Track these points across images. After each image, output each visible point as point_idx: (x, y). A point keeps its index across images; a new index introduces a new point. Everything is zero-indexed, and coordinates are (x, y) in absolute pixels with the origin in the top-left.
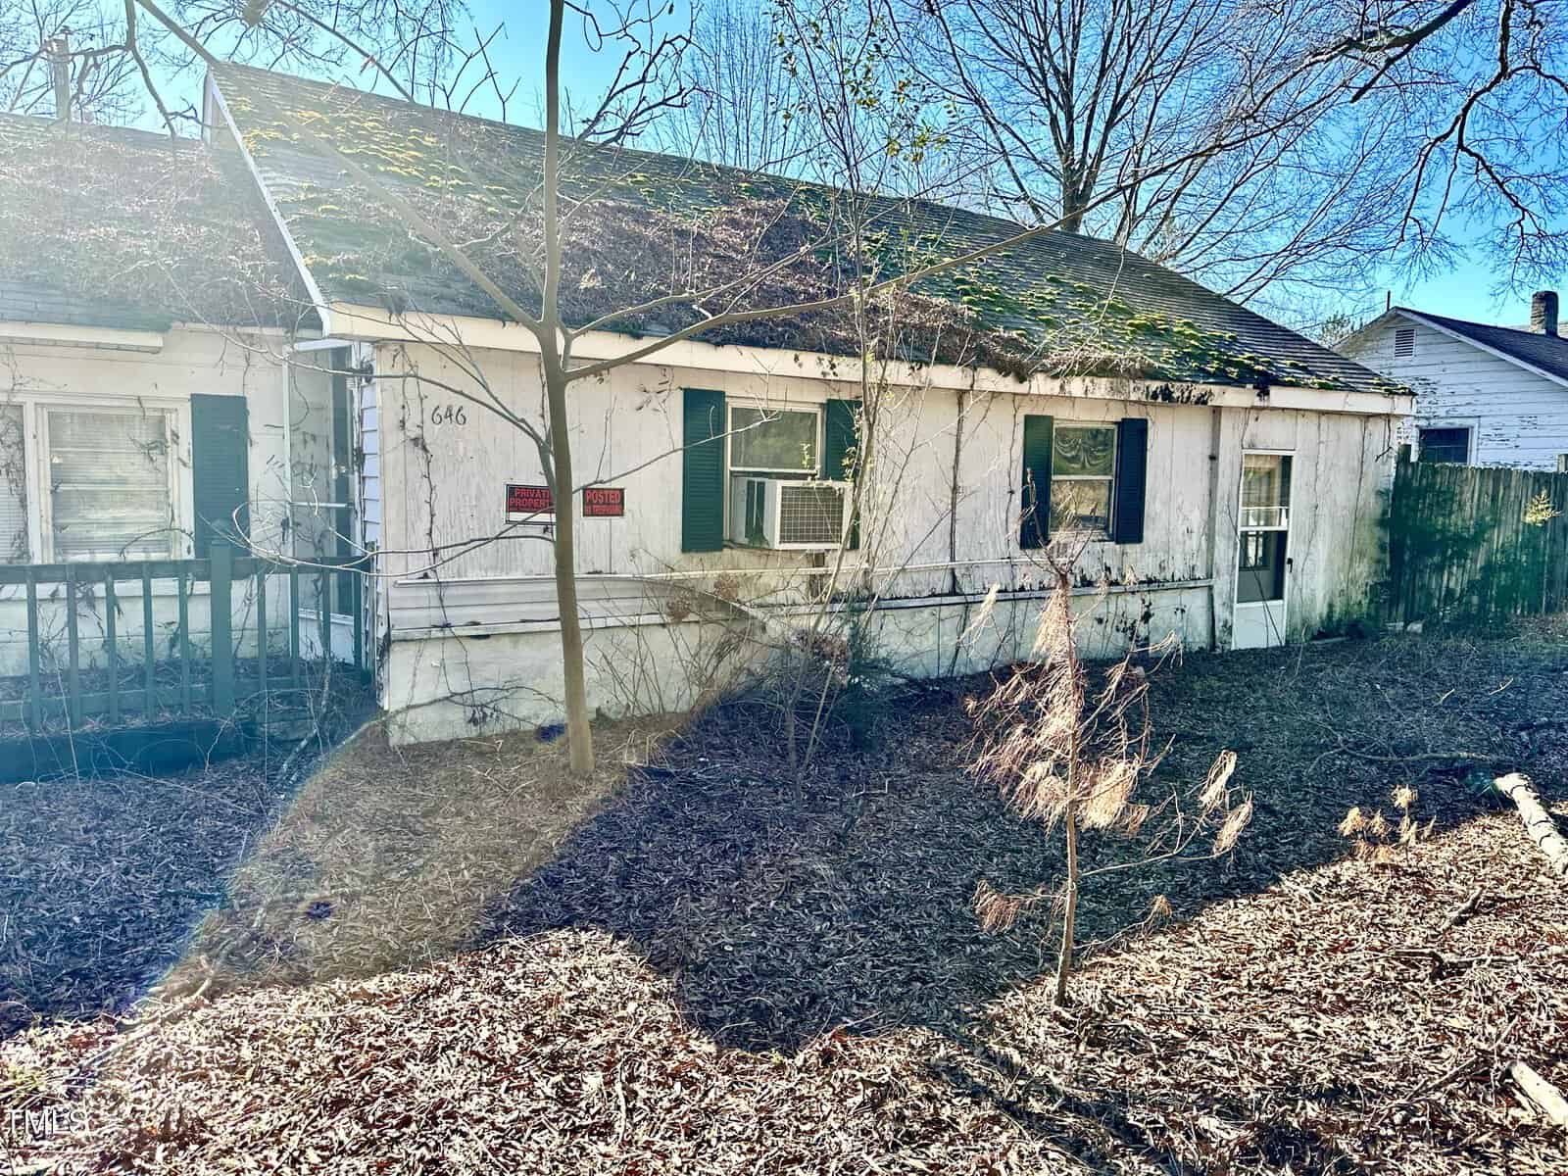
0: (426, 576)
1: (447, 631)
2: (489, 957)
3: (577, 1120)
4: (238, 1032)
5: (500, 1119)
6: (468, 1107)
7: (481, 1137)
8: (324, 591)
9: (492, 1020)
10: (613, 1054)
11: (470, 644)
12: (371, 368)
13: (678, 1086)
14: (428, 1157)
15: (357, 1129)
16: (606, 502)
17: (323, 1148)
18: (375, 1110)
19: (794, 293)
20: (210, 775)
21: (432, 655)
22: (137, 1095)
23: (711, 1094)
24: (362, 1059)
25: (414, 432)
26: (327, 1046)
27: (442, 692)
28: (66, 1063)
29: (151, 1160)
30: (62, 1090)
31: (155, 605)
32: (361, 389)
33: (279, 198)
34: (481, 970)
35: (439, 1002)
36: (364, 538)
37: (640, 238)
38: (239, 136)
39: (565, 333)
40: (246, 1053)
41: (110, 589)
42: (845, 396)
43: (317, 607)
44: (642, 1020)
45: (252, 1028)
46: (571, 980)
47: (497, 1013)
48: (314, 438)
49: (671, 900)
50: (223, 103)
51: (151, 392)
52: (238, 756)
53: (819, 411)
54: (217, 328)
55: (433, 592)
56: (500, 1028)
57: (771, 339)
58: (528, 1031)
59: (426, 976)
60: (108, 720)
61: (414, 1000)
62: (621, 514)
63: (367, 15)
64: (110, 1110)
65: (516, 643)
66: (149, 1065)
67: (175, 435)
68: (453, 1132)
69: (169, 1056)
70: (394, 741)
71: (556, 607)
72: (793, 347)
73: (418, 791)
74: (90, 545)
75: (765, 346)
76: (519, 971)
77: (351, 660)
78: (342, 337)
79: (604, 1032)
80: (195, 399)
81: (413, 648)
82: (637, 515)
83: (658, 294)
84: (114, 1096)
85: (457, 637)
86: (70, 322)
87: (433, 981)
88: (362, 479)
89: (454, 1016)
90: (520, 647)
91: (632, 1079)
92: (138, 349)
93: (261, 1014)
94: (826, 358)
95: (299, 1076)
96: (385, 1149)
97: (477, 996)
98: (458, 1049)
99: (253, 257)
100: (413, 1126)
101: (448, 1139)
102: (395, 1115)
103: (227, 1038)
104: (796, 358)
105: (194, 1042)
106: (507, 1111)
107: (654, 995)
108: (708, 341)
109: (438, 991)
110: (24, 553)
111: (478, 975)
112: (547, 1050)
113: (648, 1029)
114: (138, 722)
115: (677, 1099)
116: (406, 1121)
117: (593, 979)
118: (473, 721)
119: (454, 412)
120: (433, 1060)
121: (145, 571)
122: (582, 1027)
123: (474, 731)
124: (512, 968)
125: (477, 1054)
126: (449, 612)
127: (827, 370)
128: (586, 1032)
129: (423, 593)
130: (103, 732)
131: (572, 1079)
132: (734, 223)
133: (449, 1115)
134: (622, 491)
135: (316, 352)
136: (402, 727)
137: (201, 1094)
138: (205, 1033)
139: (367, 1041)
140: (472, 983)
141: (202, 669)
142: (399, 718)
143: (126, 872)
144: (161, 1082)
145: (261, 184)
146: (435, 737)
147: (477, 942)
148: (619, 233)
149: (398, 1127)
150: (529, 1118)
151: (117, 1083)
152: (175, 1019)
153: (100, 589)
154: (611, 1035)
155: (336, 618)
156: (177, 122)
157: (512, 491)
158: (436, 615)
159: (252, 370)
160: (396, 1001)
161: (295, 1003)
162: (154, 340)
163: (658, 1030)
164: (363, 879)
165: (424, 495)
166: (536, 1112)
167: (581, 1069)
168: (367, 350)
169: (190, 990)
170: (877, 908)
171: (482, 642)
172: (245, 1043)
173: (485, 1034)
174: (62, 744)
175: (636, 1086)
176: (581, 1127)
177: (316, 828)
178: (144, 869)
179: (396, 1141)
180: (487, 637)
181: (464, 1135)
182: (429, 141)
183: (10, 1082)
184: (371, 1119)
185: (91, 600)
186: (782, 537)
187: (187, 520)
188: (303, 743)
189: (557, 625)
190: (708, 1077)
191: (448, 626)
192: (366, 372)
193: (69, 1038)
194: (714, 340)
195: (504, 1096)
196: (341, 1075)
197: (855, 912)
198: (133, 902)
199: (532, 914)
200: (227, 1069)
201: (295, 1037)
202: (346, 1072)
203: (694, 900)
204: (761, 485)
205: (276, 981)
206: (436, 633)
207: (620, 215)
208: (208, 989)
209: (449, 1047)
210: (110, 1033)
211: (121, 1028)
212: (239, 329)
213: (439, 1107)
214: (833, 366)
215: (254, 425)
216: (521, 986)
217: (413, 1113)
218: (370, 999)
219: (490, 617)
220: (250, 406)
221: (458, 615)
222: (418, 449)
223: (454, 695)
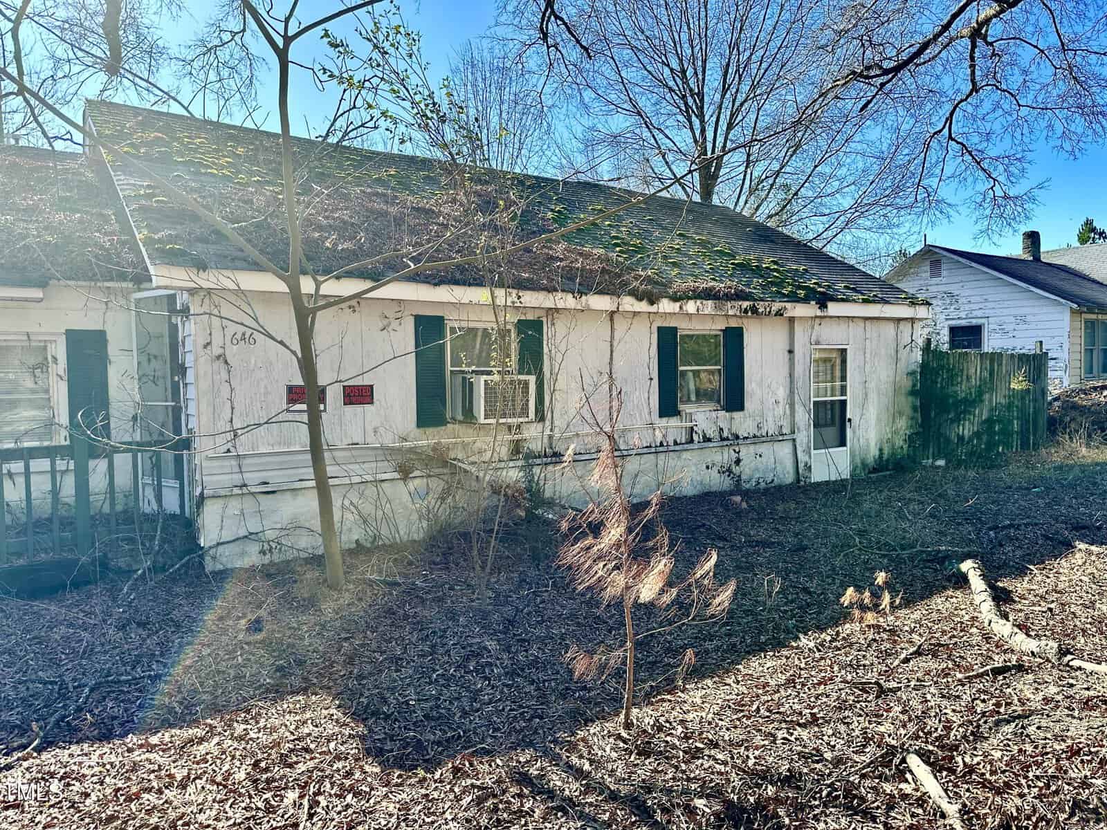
0: (229, 451)
1: (245, 490)
2: (243, 715)
3: (275, 823)
4: (52, 775)
5: (221, 824)
8: (157, 464)
9: (233, 757)
10: (310, 777)
11: (261, 498)
12: (188, 309)
13: (350, 796)
16: (360, 395)
18: (135, 823)
21: (234, 506)
23: (372, 801)
24: (135, 789)
25: (217, 351)
26: (114, 781)
27: (242, 533)
31: (33, 478)
32: (183, 322)
33: (126, 193)
34: (235, 725)
35: (201, 747)
36: (187, 426)
37: (387, 213)
42: (530, 317)
43: (153, 475)
44: (335, 753)
45: (63, 771)
46: (296, 728)
47: (238, 753)
48: (156, 357)
49: (381, 671)
51: (36, 329)
53: (512, 328)
54: (84, 283)
55: (234, 463)
56: (237, 763)
57: (475, 280)
58: (256, 764)
59: (195, 730)
61: (183, 747)
62: (372, 403)
65: (295, 495)
67: (55, 359)
70: (207, 567)
71: (312, 470)
72: (490, 285)
73: (219, 602)
75: (470, 285)
76: (261, 724)
77: (178, 511)
78: (167, 288)
79: (308, 763)
80: (69, 333)
81: (221, 502)
82: (383, 404)
85: (253, 494)
87: (199, 732)
88: (186, 385)
89: (208, 757)
90: (298, 497)
91: (319, 793)
92: (24, 300)
93: (72, 761)
94: (514, 292)
95: (88, 802)
97: (228, 743)
98: (204, 779)
99: (113, 233)
102: (148, 826)
103: (43, 779)
104: (491, 292)
107: (351, 737)
108: (428, 283)
109: (201, 740)
111: (233, 728)
112: (266, 776)
113: (339, 759)
115: (346, 806)
117: (311, 727)
118: (262, 552)
119: (248, 336)
120: (185, 787)
121: (27, 454)
122: (294, 759)
123: (262, 559)
124: (258, 723)
125: (216, 781)
126: (246, 475)
127: (516, 300)
128: (297, 763)
129: (226, 463)
131: (278, 796)
133: (186, 824)
134: (372, 386)
135: (155, 298)
136: (213, 557)
140: (227, 734)
141: (67, 523)
142: (211, 552)
145: (117, 183)
146: (237, 564)
148: (372, 211)
150: (241, 823)
154: (313, 764)
155: (166, 482)
157: (290, 389)
158: (237, 478)
159: (108, 314)
160: (169, 748)
161: (98, 753)
162: (36, 293)
163: (347, 759)
165: (227, 394)
166: (248, 818)
167: (286, 788)
168: (185, 295)
169: (25, 747)
170: (523, 670)
171: (270, 496)
173: (226, 768)
175: (321, 798)
180: (273, 492)
182: (240, 150)
186: (485, 415)
187: (64, 419)
188: (140, 572)
189: (313, 483)
190: (372, 789)
191: (245, 485)
192: (185, 311)
194: (434, 281)
195: (228, 809)
196: (118, 800)
197: (507, 673)
199: (281, 685)
201: (92, 776)
202: (122, 798)
203: (397, 671)
204: (471, 381)
205: (88, 738)
206: (236, 491)
208: (37, 746)
209: (199, 777)
212: (99, 284)
213: (180, 818)
214: (519, 297)
215: (112, 350)
216: (261, 734)
218: (152, 748)
219: (277, 478)
220: (108, 337)
221: (252, 478)
222: (220, 363)
223: (251, 534)
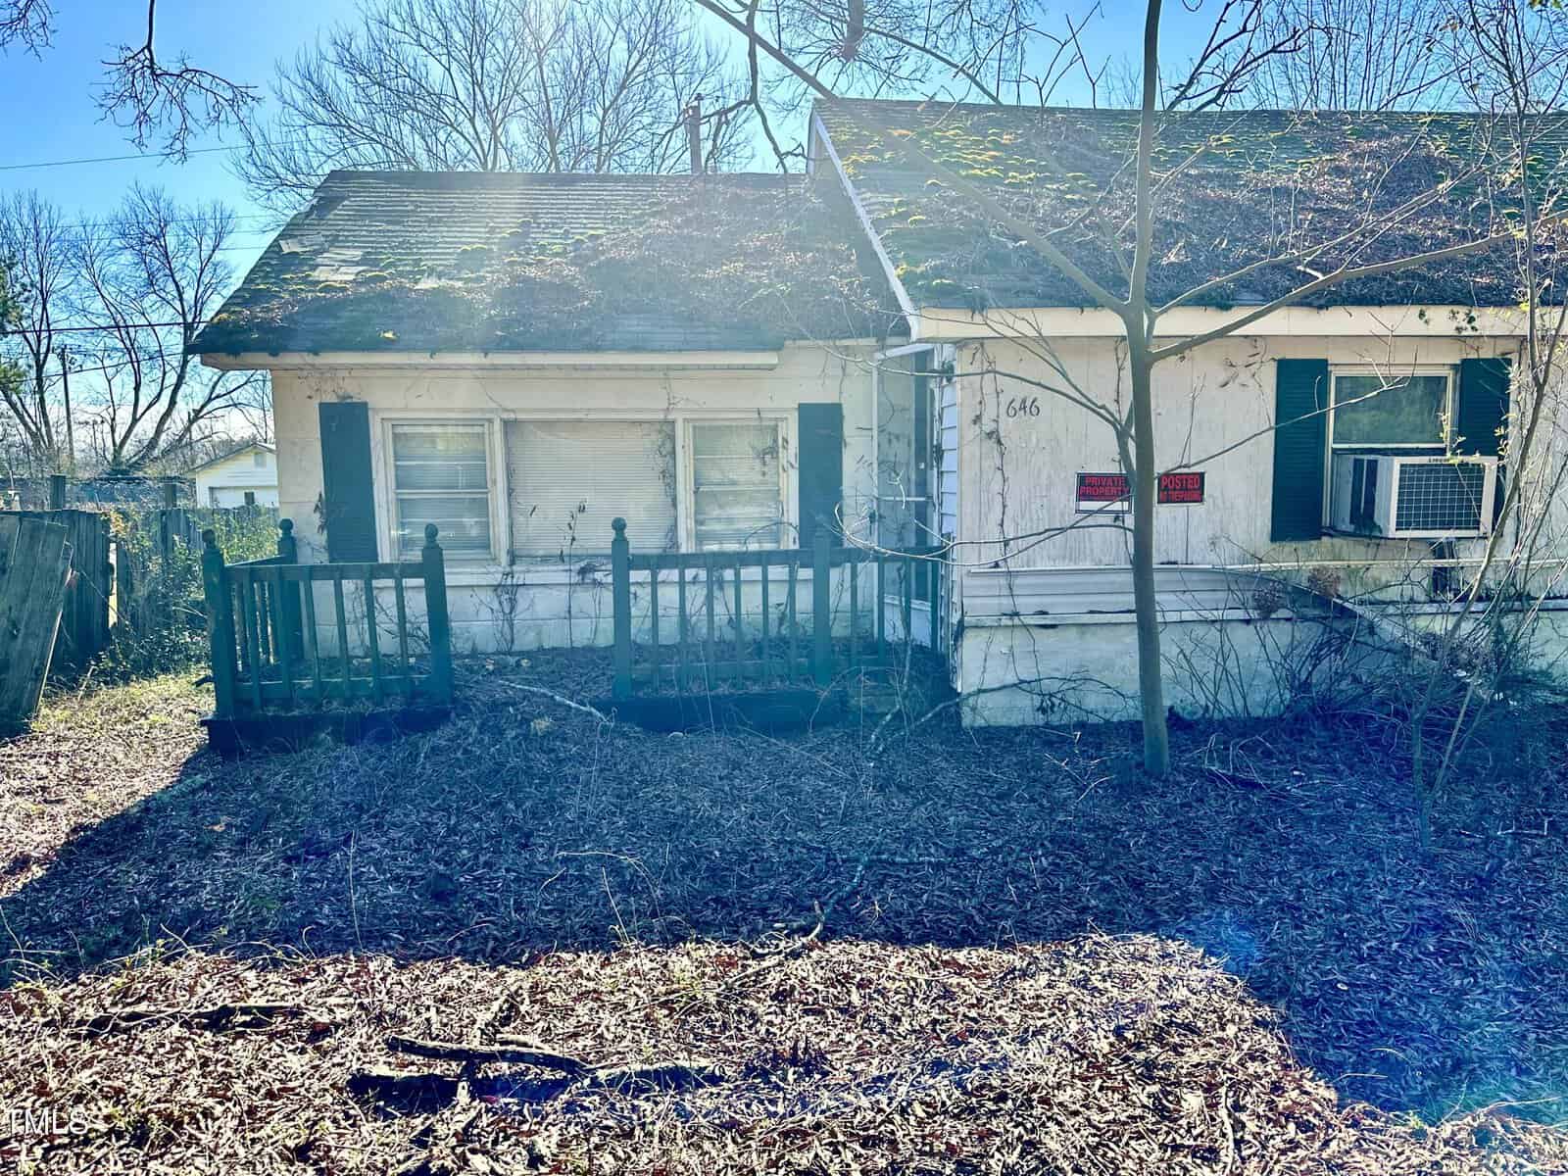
0: (997, 565)
1: (1016, 621)
2: (1073, 949)
3: (1178, 1138)
4: (847, 977)
5: (1096, 1117)
6: (1062, 1096)
7: (1078, 1131)
8: (906, 578)
9: (1080, 1014)
10: (1214, 1076)
11: (1037, 633)
12: (952, 368)
13: (1292, 1127)
14: (1026, 1138)
15: (957, 1093)
16: (1186, 487)
17: (929, 1105)
18: (973, 1079)
19: (1416, 239)
20: (813, 739)
21: (1001, 642)
22: (769, 1017)
23: (1333, 1145)
24: (958, 1027)
25: (988, 426)
26: (925, 1008)
27: (1011, 679)
28: (715, 978)
29: (784, 1079)
30: (713, 1000)
31: (771, 587)
32: (942, 388)
33: (875, 216)
34: (1066, 962)
35: (1026, 985)
36: (940, 529)
38: (838, 163)
39: (1149, 312)
40: (855, 998)
41: (737, 574)
42: (1487, 353)
43: (900, 594)
44: (1245, 1046)
45: (859, 976)
46: (1161, 988)
47: (1086, 1008)
48: (897, 437)
50: (826, 136)
51: (769, 404)
52: (833, 725)
53: (1450, 374)
54: (821, 343)
55: (1003, 581)
56: (1089, 1024)
57: (1388, 294)
58: (1119, 1032)
59: (1011, 956)
60: (734, 685)
61: (1002, 979)
62: (1200, 500)
63: (942, 32)
64: (750, 1027)
65: (1083, 633)
66: (778, 993)
67: (785, 441)
68: (1049, 1118)
69: (793, 988)
70: (966, 721)
71: (1132, 598)
72: (1419, 301)
73: (991, 772)
74: (719, 538)
75: (1381, 304)
76: (1104, 968)
77: (927, 643)
78: (927, 341)
79: (1202, 1051)
80: (802, 408)
81: (985, 634)
82: (1219, 502)
83: (1249, 260)
84: (753, 1015)
85: (1026, 626)
86: (709, 348)
87: (1018, 963)
88: (941, 474)
89: (1042, 1001)
90: (1088, 636)
91: (1238, 1107)
92: (759, 368)
93: (866, 964)
94: (1462, 311)
95: (901, 1030)
96: (984, 1119)
97: (1063, 987)
98: (1048, 1036)
99: (850, 275)
100: (1010, 1102)
101: (1043, 1125)
102: (992, 1088)
103: (838, 981)
104: (1422, 315)
105: (812, 979)
106: (1102, 1110)
107: (1256, 1022)
108: (1310, 305)
109: (1025, 974)
110: (675, 544)
111: (1063, 966)
112: (1141, 1056)
113: (1253, 1059)
114: (756, 689)
115: (1291, 1141)
116: (1002, 1097)
117: (1185, 991)
118: (1042, 710)
119: (1028, 404)
120: (1024, 1042)
121: (763, 559)
122: (1177, 1040)
123: (1041, 719)
124: (1098, 965)
125: (1069, 1045)
126: (1018, 601)
127: (1464, 324)
128: (1182, 1047)
129: (995, 581)
130: (732, 694)
131: (1170, 1093)
132: (1340, 171)
133: (1044, 1101)
134: (1202, 475)
135: (902, 357)
136: (974, 709)
137: (820, 1028)
138: (821, 973)
139: (961, 1009)
140: (1057, 971)
141: (806, 645)
142: (971, 701)
143: (752, 818)
144: (788, 1010)
145: (857, 204)
146: (1004, 722)
147: (1059, 931)
148: (1204, 201)
149: (996, 1101)
150: (1125, 1123)
151: (752, 1002)
152: (795, 955)
153: (729, 574)
154: (1211, 1056)
155: (915, 604)
156: (789, 161)
157: (1083, 479)
158: (1006, 604)
159: (846, 382)
160: (984, 976)
161: (894, 960)
162: (770, 358)
163: (1264, 1061)
164: (947, 851)
165: (997, 487)
166: (1132, 1118)
167: (1178, 1084)
168: (948, 349)
169: (806, 931)
171: (1051, 631)
172: (854, 989)
173: (1074, 1027)
174: (702, 701)
175: (1243, 1117)
176: (1183, 1146)
177: (902, 796)
178: (766, 816)
179: (993, 1114)
180: (1053, 626)
181: (1060, 1124)
182: (1006, 139)
183: (675, 986)
184: (969, 1087)
185: (721, 583)
186: (1398, 524)
187: (793, 515)
188: (888, 717)
189: (1133, 618)
190: (1329, 1125)
191: (1017, 614)
192: (947, 372)
193: (718, 955)
194: (1316, 303)
195: (1099, 1095)
196: (938, 1038)
198: (757, 845)
199: (1113, 912)
200: (842, 1011)
201: (897, 993)
202: (944, 1037)
204: (1373, 465)
205: (876, 936)
206: (1005, 621)
207: (1204, 182)
208: (821, 933)
209: (1039, 1032)
210: (747, 959)
211: (755, 956)
212: (838, 343)
213: (1033, 1090)
214: (1471, 320)
215: (849, 429)
216: (1108, 984)
217: (1008, 1090)
218: (960, 970)
219: (1061, 607)
220: (845, 412)
221: (1026, 604)
222: (992, 443)
223: (1022, 682)
